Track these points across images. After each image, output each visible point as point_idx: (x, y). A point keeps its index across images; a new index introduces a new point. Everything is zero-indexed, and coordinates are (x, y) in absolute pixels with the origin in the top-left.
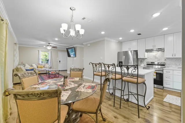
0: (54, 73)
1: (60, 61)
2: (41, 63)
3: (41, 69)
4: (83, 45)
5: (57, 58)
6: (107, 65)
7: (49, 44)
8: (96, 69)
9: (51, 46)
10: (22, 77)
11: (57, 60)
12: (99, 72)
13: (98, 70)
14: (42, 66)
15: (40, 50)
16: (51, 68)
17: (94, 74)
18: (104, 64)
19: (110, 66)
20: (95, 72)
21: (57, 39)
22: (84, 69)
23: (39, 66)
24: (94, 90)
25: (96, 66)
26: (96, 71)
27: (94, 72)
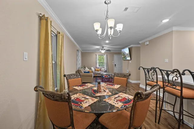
0: (107, 77)
1: (115, 65)
2: (98, 66)
3: (97, 72)
4: (139, 44)
5: (113, 62)
6: (165, 72)
7: (103, 47)
8: (148, 77)
9: (104, 49)
10: (68, 78)
11: (113, 64)
12: (153, 81)
13: (151, 78)
14: (99, 69)
15: (97, 54)
16: (106, 71)
17: (146, 83)
18: (161, 70)
19: (169, 73)
20: (148, 80)
21: (107, 42)
22: (130, 75)
23: (97, 69)
24: (124, 106)
25: (148, 72)
26: (150, 80)
27: (146, 80)
